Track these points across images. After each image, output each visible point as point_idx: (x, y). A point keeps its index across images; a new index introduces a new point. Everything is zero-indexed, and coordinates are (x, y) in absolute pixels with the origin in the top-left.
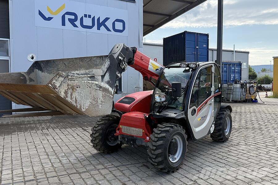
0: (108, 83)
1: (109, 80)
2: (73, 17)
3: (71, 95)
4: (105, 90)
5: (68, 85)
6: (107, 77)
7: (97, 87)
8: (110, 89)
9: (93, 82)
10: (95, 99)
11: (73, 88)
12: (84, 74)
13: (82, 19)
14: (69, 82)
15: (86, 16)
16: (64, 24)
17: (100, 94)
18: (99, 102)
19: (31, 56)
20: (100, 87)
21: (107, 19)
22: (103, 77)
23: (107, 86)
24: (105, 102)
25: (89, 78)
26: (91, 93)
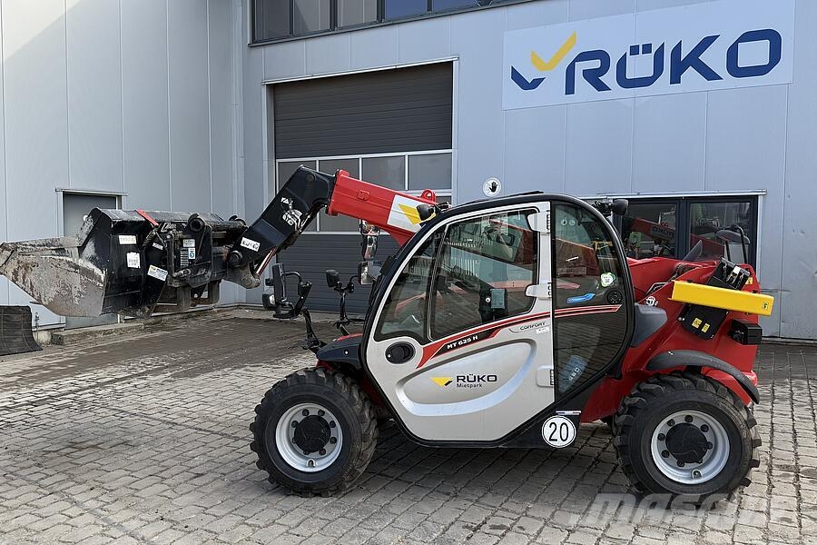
0: (92, 260)
1: (94, 254)
2: (596, 64)
3: (24, 277)
4: (86, 272)
5: (18, 263)
6: (90, 250)
7: (70, 266)
8: (97, 271)
9: (61, 258)
10: (66, 286)
11: (26, 267)
12: (44, 245)
13: (622, 64)
14: (21, 258)
15: (634, 50)
16: (570, 89)
17: (76, 279)
18: (75, 292)
19: (490, 182)
20: (77, 267)
21: (708, 41)
22: (81, 249)
23: (91, 266)
24: (85, 294)
25: (54, 252)
26: (58, 277)
